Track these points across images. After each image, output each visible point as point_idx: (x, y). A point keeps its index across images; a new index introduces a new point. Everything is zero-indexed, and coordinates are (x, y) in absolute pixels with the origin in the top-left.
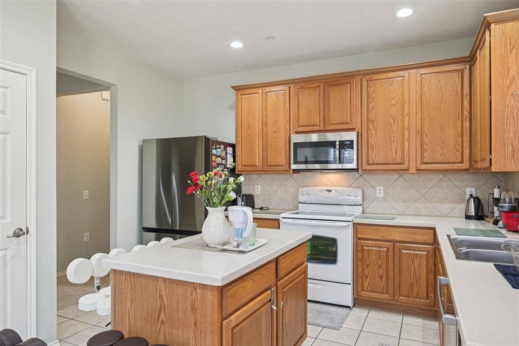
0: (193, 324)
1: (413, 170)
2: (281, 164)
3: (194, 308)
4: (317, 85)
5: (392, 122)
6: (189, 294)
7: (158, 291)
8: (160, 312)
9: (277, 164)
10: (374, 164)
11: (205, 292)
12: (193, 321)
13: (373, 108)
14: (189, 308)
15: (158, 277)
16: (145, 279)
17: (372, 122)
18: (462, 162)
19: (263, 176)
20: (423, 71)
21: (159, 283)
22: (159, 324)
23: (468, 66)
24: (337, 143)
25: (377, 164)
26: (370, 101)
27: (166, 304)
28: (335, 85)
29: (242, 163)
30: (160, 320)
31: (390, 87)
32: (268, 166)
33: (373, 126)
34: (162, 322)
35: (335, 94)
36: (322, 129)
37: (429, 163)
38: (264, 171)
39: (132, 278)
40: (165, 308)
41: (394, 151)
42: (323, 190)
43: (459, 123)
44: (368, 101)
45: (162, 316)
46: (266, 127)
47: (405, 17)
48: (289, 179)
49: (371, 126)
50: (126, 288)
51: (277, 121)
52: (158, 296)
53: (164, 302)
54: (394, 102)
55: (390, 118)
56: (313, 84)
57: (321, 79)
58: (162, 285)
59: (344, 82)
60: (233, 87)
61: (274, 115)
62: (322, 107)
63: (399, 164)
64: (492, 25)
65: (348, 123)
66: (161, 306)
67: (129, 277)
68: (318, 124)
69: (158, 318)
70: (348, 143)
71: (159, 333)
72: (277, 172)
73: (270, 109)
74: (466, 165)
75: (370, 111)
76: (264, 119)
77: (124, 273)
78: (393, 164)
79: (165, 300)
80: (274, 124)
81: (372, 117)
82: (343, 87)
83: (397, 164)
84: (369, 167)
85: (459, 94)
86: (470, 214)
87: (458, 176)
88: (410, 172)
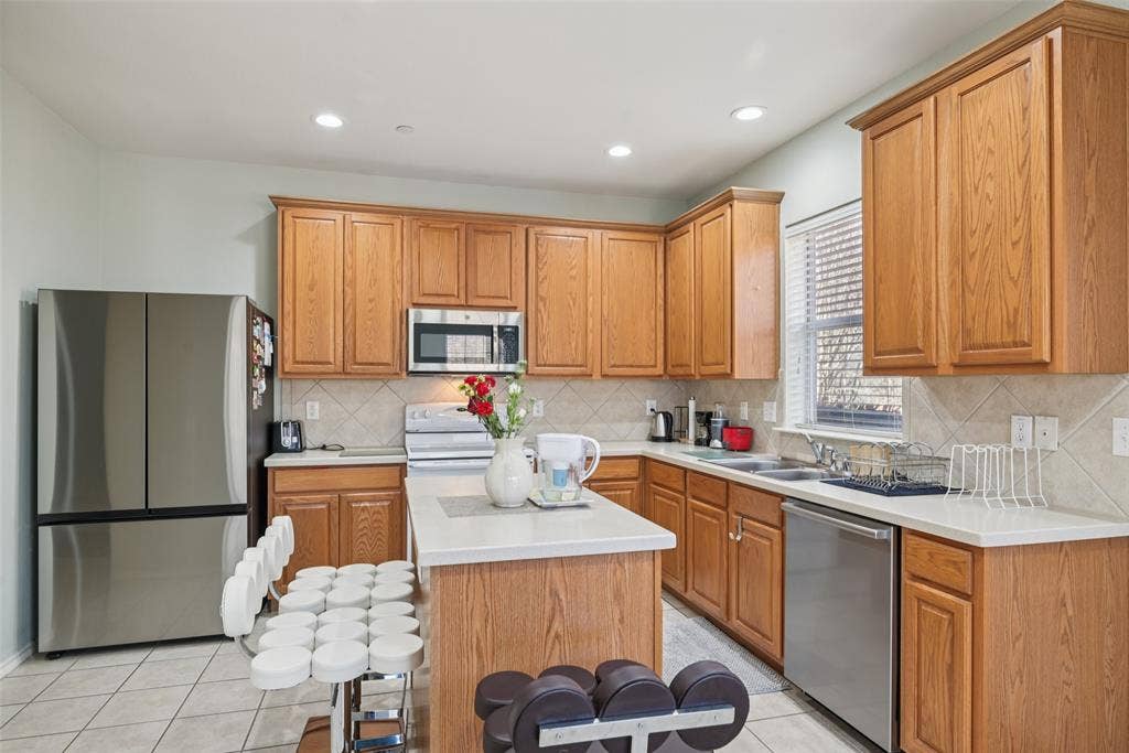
0: (617, 621)
1: (596, 376)
2: (385, 361)
3: (618, 596)
4: (454, 226)
5: (571, 303)
6: (609, 574)
7: (548, 584)
8: (551, 622)
9: (375, 361)
10: (545, 365)
11: (638, 564)
12: (617, 617)
13: (545, 277)
14: (610, 596)
15: (546, 560)
16: (518, 569)
17: (543, 299)
18: (655, 366)
19: (325, 384)
20: (612, 234)
21: (549, 570)
22: (550, 642)
23: (662, 238)
24: (495, 329)
25: (549, 366)
26: (540, 266)
27: (564, 604)
28: (485, 232)
29: (294, 358)
30: (552, 634)
31: (568, 249)
32: (356, 363)
33: (545, 305)
34: (557, 636)
35: (486, 248)
36: (463, 302)
37: (619, 366)
38: (344, 373)
39: (487, 576)
40: (561, 611)
41: (573, 345)
42: (452, 409)
43: (653, 313)
44: (537, 265)
45: (557, 626)
46: (354, 289)
47: (619, 157)
48: (382, 390)
49: (541, 304)
50: (471, 596)
51: (376, 280)
52: (547, 594)
53: (560, 600)
54: (574, 272)
55: (569, 296)
56: (448, 222)
57: (463, 218)
58: (556, 573)
59: (502, 229)
60: (270, 197)
61: (370, 268)
62: (462, 265)
63: (581, 366)
64: (736, 202)
65: (506, 298)
66: (553, 609)
67: (478, 576)
68: (456, 294)
69: (548, 631)
70: (509, 330)
71: (549, 657)
72: (374, 377)
73: (361, 256)
74: (659, 370)
75: (541, 282)
76: (349, 274)
77: (466, 570)
78: (572, 366)
79: (562, 597)
80: (370, 285)
81: (542, 293)
82: (499, 238)
83: (577, 366)
84: (538, 370)
85: (653, 272)
86: (658, 435)
87: (638, 383)
88: (594, 377)
